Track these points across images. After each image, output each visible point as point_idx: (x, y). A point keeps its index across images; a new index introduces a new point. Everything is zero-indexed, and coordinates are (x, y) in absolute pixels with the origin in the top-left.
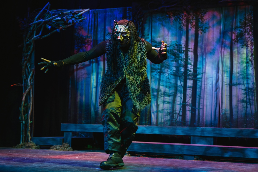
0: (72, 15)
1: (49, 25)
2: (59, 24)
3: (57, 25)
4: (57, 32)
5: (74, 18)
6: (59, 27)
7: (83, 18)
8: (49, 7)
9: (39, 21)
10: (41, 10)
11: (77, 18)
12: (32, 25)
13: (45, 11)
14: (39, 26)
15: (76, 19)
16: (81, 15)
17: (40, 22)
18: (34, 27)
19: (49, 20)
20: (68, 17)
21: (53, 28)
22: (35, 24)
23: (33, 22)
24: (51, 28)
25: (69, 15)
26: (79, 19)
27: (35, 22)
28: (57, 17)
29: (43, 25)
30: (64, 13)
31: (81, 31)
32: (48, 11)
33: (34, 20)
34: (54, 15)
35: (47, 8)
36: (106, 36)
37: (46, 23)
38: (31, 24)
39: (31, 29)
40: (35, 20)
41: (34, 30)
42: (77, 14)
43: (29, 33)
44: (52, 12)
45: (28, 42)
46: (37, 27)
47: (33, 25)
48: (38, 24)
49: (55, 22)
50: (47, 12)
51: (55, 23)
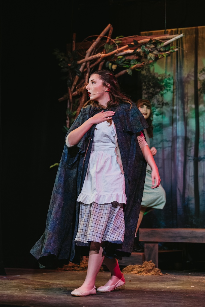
0: (153, 46)
1: (113, 63)
2: (129, 61)
3: (126, 62)
4: (126, 73)
5: (157, 49)
6: (130, 65)
7: (171, 50)
8: (111, 31)
9: (94, 56)
10: (97, 37)
11: (162, 50)
12: (82, 63)
13: (103, 39)
14: (94, 64)
15: (160, 51)
16: (168, 45)
17: (96, 59)
18: (85, 67)
19: (113, 55)
20: (146, 49)
21: (119, 69)
22: (86, 62)
23: (84, 58)
24: (117, 68)
25: (148, 46)
26: (166, 51)
27: (87, 58)
28: (127, 49)
29: (102, 63)
30: (139, 42)
31: (153, 65)
32: (110, 40)
33: (85, 54)
34: (121, 45)
35: (107, 34)
36: (199, 75)
37: (106, 59)
38: (80, 62)
39: (81, 69)
40: (87, 55)
41: (86, 72)
42: (161, 43)
43: (77, 77)
44: (117, 41)
45: (76, 92)
46: (91, 67)
47: (84, 64)
48: (92, 61)
49: (122, 58)
50: (108, 40)
51: (123, 60)
